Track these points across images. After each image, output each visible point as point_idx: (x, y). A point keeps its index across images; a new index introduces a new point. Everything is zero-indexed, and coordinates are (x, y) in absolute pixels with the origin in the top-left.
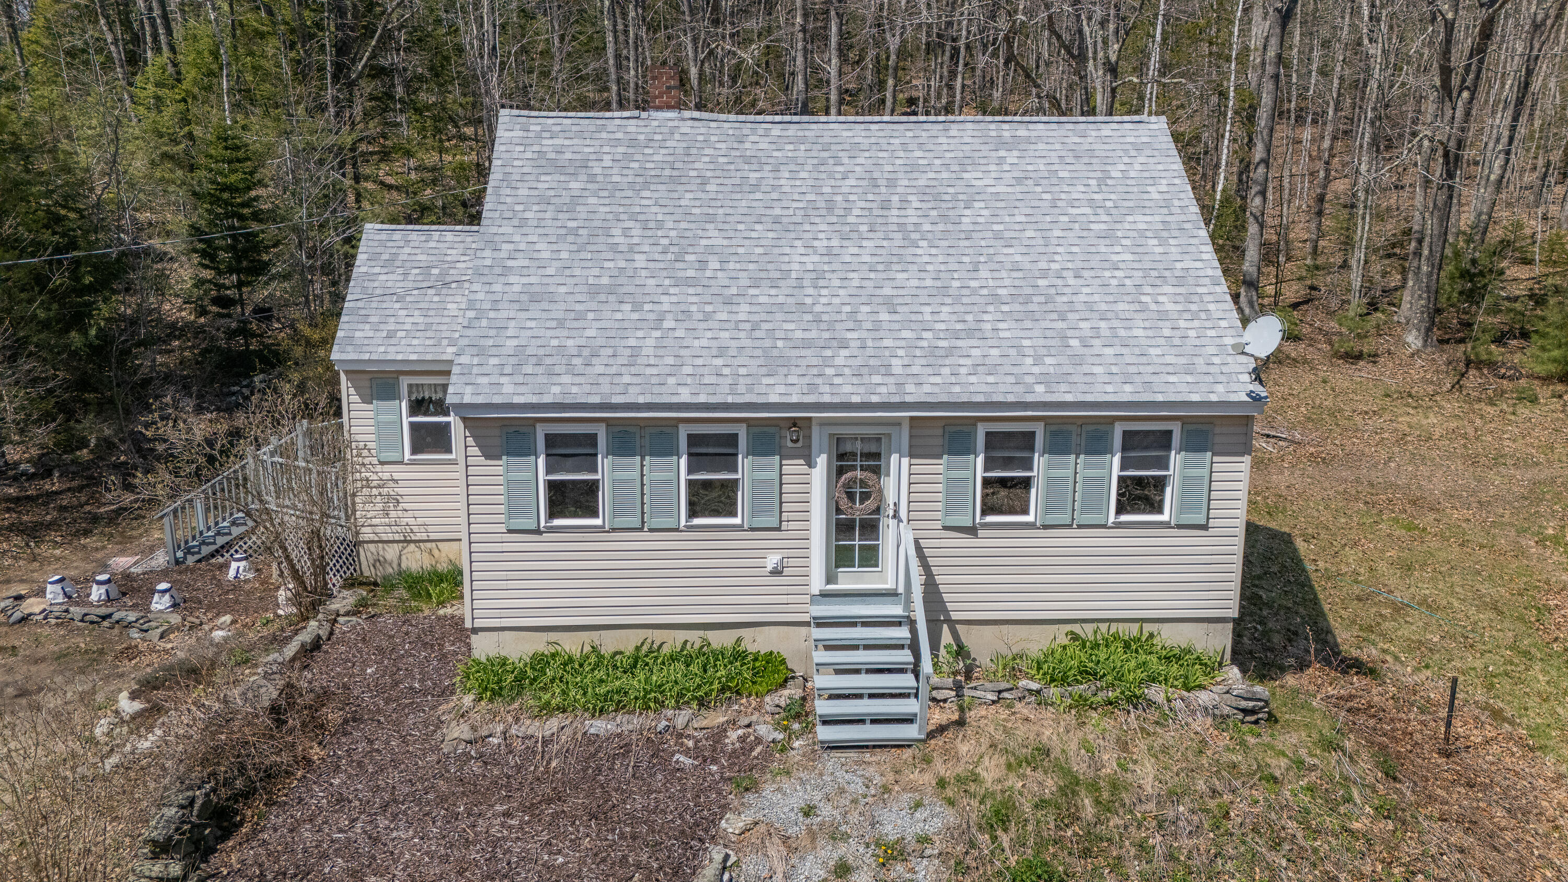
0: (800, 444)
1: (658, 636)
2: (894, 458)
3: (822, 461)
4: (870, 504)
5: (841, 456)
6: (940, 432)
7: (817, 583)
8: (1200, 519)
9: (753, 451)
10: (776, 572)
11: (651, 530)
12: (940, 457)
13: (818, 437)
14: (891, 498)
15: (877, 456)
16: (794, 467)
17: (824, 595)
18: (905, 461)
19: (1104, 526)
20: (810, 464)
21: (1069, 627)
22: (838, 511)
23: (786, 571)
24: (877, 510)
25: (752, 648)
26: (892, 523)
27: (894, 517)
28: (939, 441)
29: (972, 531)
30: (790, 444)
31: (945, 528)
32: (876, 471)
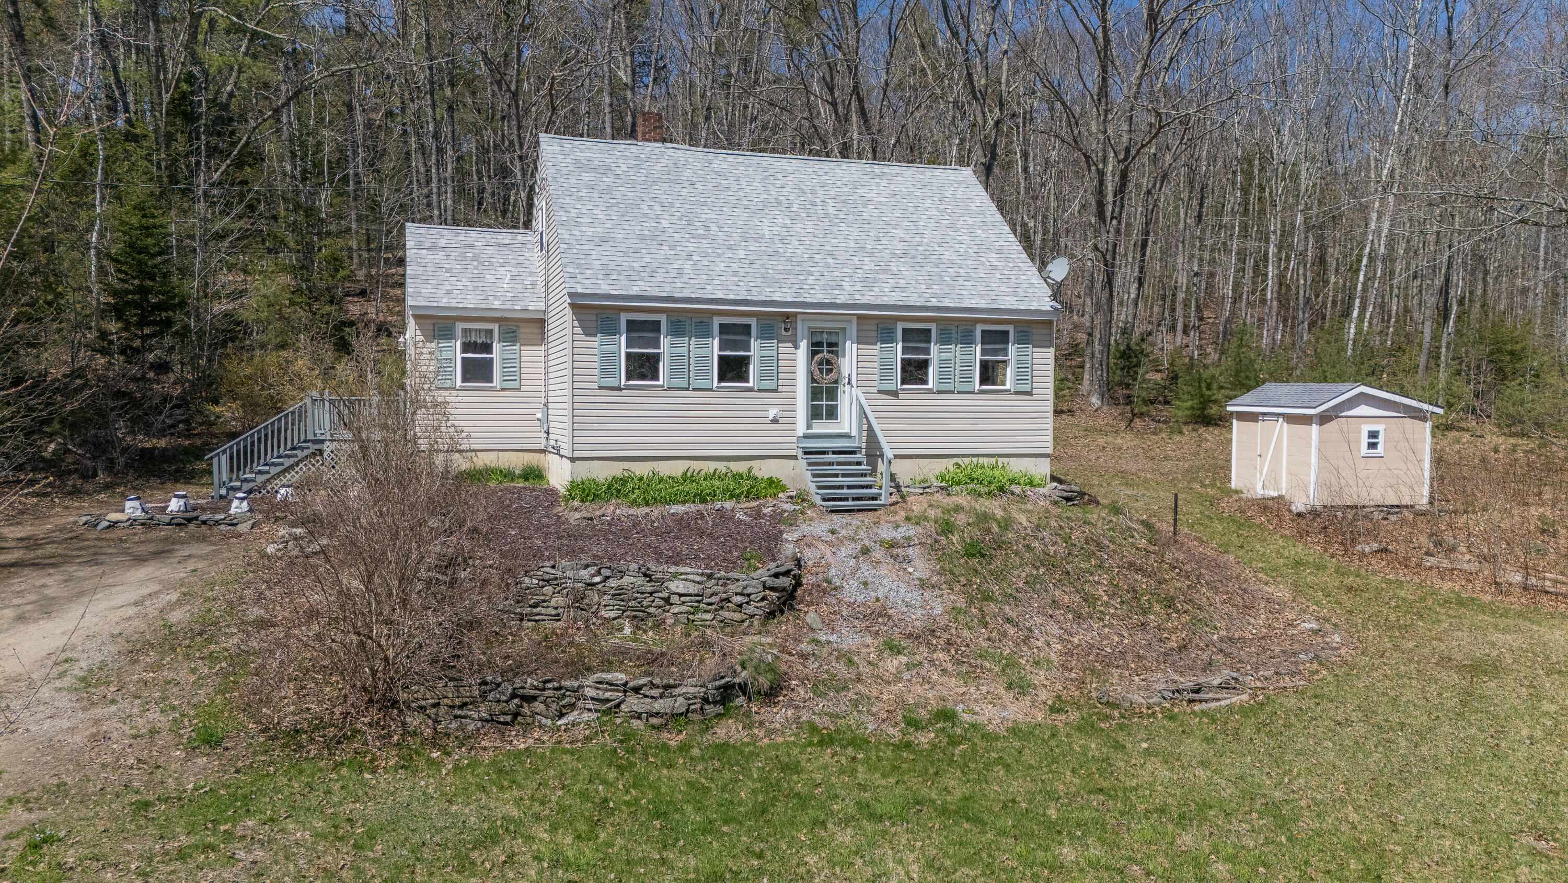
0: (790, 333)
1: (696, 465)
2: (848, 343)
3: (803, 345)
4: (833, 376)
5: (813, 345)
6: (875, 328)
7: (801, 429)
8: (1027, 388)
9: (760, 337)
10: (775, 421)
11: (694, 390)
12: (875, 344)
13: (801, 328)
14: (845, 372)
15: (836, 345)
16: (786, 348)
17: (806, 436)
18: (855, 346)
19: (973, 392)
20: (796, 347)
21: (955, 460)
22: (813, 380)
23: (781, 420)
24: (836, 382)
25: (759, 475)
26: (847, 387)
27: (849, 383)
28: (874, 334)
29: (894, 394)
30: (783, 333)
31: (880, 392)
32: (836, 353)
